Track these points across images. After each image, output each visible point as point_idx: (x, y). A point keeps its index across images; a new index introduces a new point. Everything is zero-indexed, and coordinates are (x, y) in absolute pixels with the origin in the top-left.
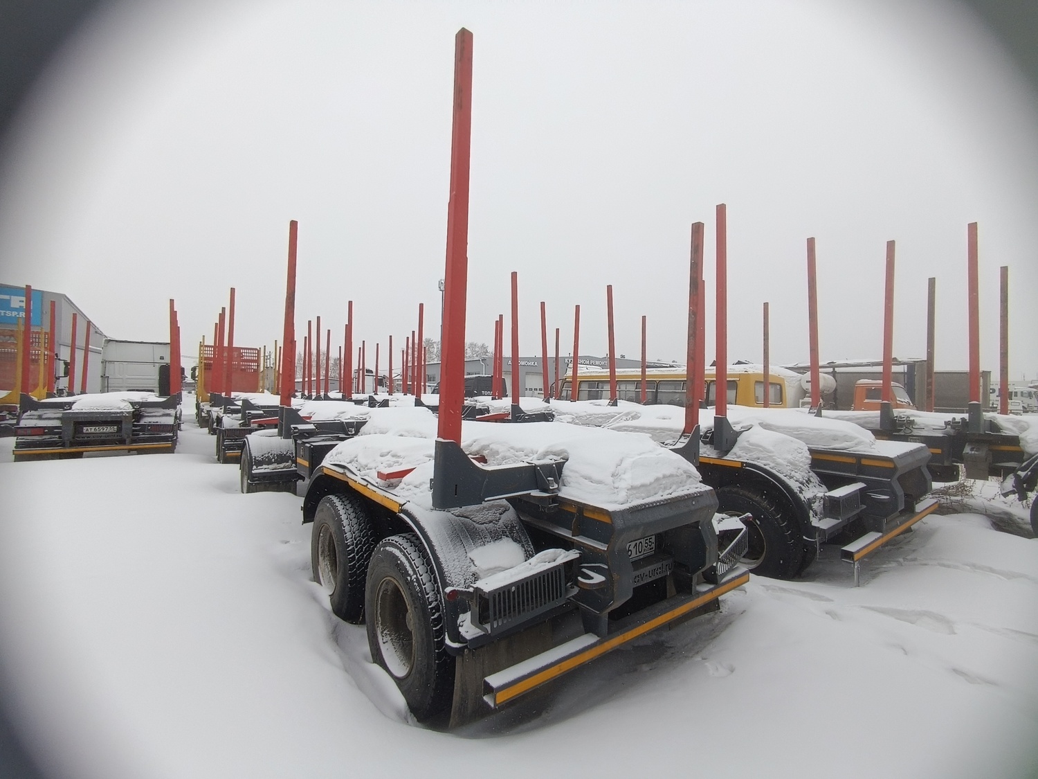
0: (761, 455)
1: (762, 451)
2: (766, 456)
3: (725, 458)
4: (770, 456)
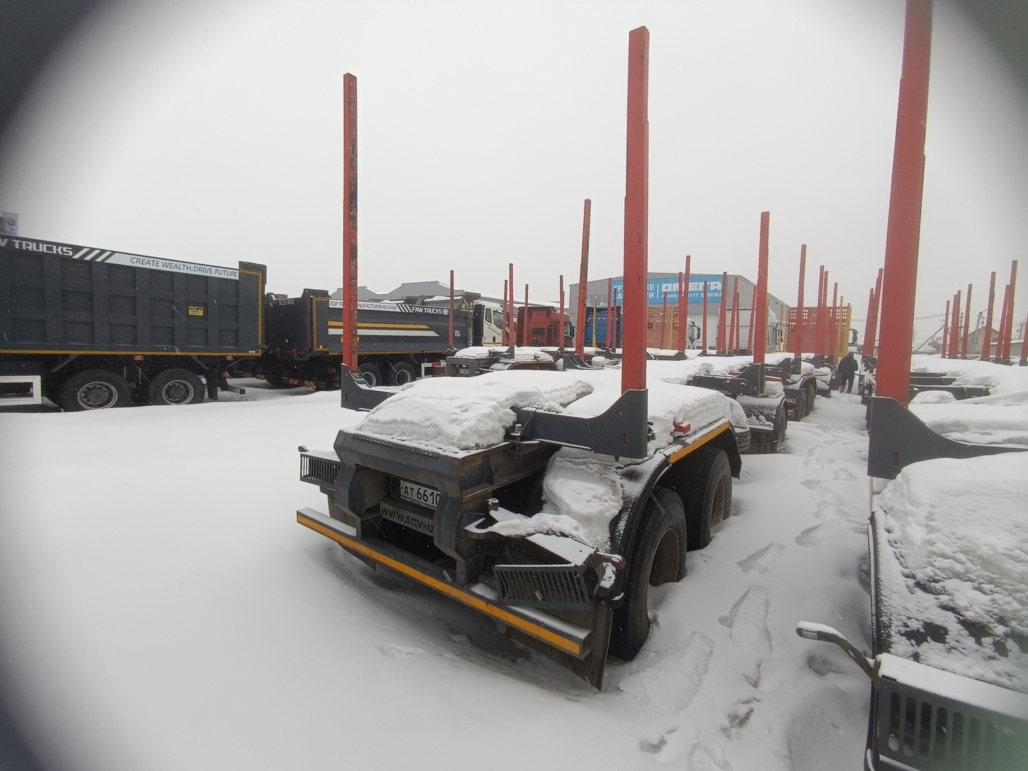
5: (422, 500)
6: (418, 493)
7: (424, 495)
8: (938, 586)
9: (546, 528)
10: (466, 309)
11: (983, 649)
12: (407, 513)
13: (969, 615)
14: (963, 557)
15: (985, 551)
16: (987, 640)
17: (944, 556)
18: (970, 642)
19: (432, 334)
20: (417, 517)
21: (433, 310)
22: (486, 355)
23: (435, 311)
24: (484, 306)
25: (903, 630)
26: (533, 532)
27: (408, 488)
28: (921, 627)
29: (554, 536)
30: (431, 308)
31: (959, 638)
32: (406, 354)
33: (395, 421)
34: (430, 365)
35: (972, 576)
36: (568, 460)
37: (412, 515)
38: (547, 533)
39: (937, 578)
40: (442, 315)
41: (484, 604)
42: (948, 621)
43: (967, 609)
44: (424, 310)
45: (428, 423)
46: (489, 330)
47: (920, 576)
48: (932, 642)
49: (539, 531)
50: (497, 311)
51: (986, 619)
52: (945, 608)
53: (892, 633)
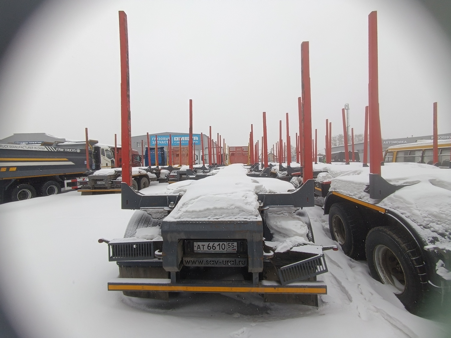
0: (401, 206)
1: (402, 202)
2: (404, 206)
3: (377, 205)
4: (408, 207)
5: (212, 250)
6: (208, 246)
7: (213, 246)
8: (429, 226)
9: (297, 243)
10: (90, 149)
11: (447, 240)
12: (205, 259)
13: (440, 231)
14: (429, 216)
15: (435, 213)
16: (446, 237)
17: (425, 217)
18: (443, 239)
19: (71, 163)
20: (214, 259)
21: (70, 150)
22: (114, 173)
23: (72, 150)
24: (100, 147)
25: (429, 241)
26: (292, 247)
27: (200, 246)
28: (432, 239)
29: (300, 246)
30: (69, 149)
31: (441, 239)
32: (54, 176)
33: (208, 209)
34: (70, 181)
35: (435, 221)
36: (274, 213)
37: (209, 259)
38: (298, 246)
39: (428, 224)
40: (76, 153)
41: (273, 288)
42: (435, 235)
43: (439, 230)
44: (64, 150)
45: (233, 207)
46: (104, 160)
47: (424, 224)
48: (437, 242)
49: (294, 246)
50: (107, 150)
51: (444, 232)
52: (433, 231)
53: (428, 243)
